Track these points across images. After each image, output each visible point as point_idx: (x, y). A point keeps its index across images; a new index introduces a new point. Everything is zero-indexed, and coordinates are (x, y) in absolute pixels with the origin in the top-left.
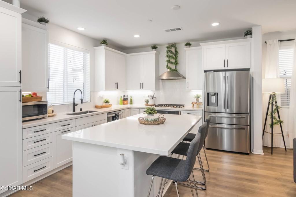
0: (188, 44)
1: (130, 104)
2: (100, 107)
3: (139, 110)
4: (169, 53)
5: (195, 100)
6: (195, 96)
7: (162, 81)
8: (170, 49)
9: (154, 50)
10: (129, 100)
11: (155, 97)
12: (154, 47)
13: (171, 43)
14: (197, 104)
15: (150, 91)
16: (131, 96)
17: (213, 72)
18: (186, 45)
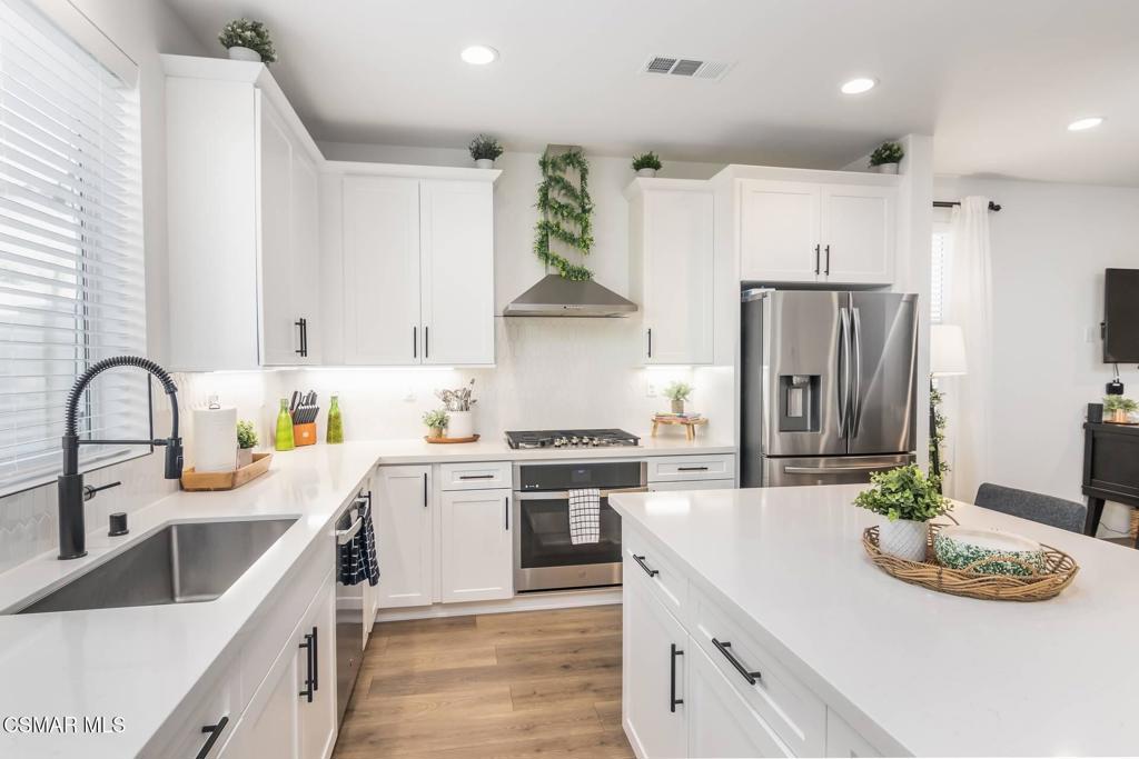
0: (647, 163)
1: (329, 440)
2: (228, 485)
3: (428, 469)
4: (556, 192)
5: (666, 408)
6: (666, 390)
7: (507, 324)
8: (558, 173)
9: (484, 162)
10: (321, 422)
11: (472, 398)
12: (486, 151)
13: (561, 147)
14: (688, 424)
15: (450, 368)
16: (334, 398)
17: (774, 290)
18: (638, 166)
